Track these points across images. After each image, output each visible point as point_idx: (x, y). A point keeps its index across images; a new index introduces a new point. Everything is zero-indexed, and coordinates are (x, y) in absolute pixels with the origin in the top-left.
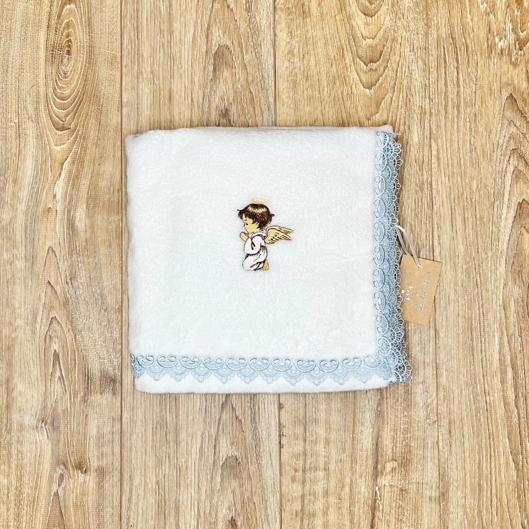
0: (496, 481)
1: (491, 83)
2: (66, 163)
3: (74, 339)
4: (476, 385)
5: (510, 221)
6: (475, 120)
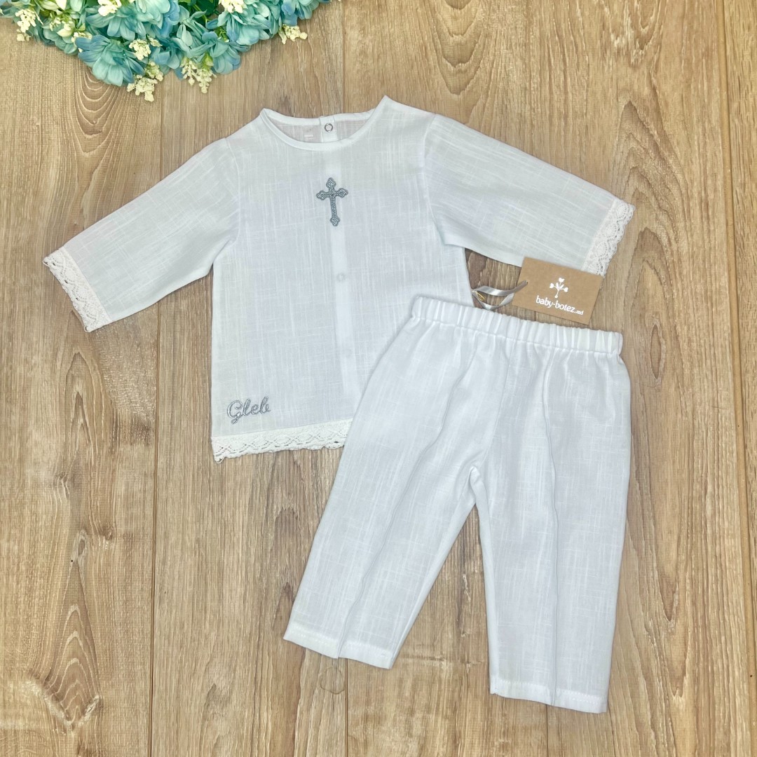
1: (606, 89)
2: (96, 172)
3: (100, 380)
6: (587, 133)
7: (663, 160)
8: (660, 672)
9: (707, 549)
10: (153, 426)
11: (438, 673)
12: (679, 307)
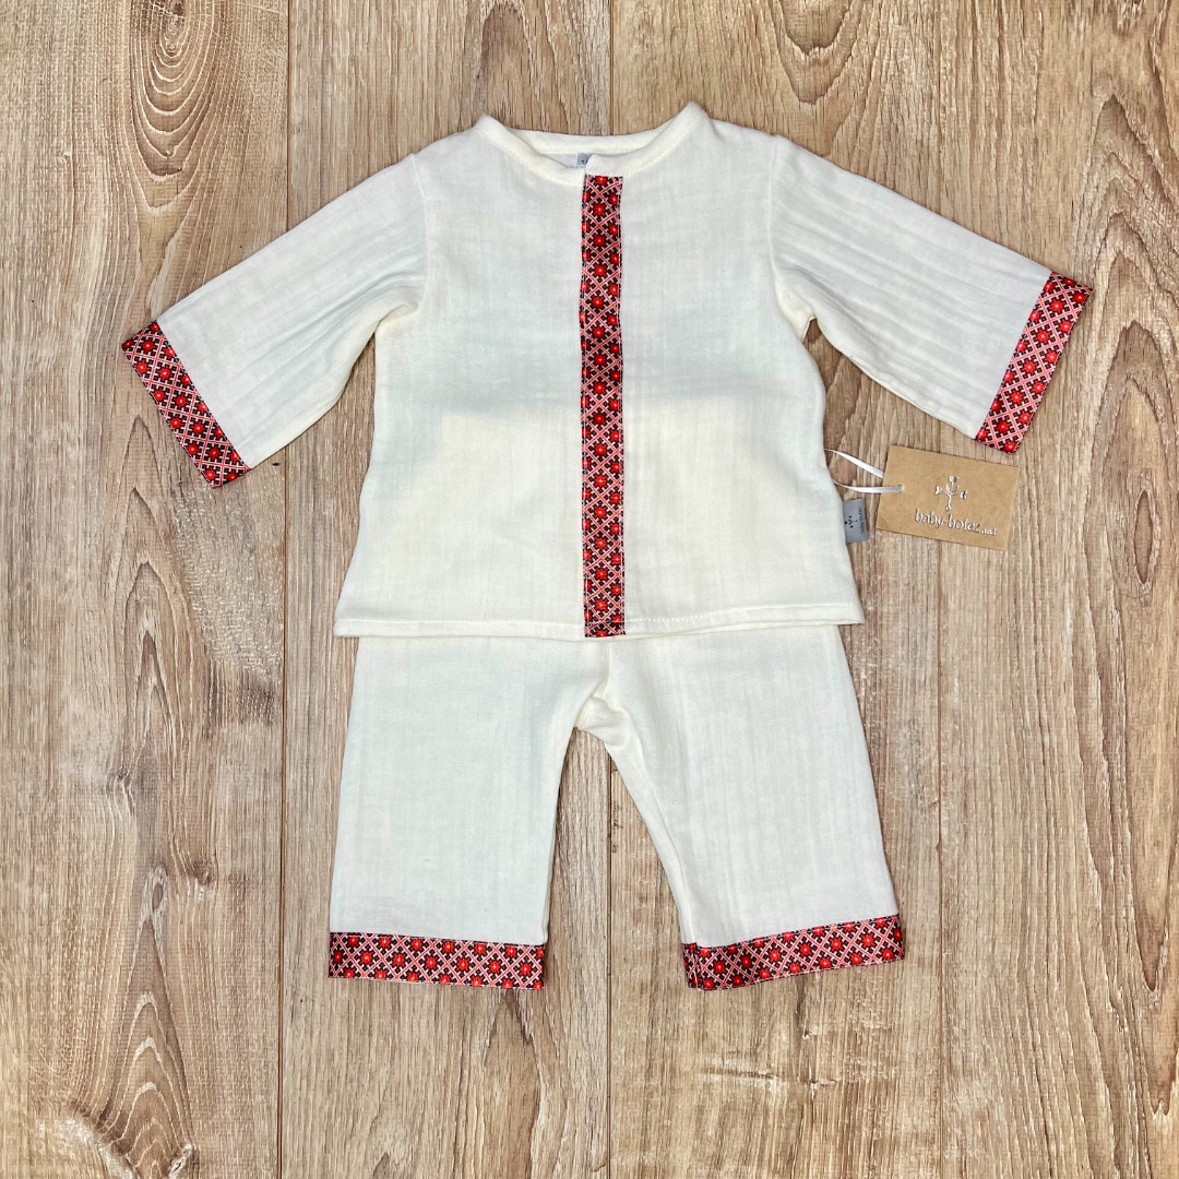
0: (1058, 909)
1: (1072, 73)
2: (172, 243)
3: (186, 611)
4: (1023, 711)
5: (1104, 367)
6: (1035, 152)
7: (1166, 199)
8: (1132, 1075)
10: (278, 690)
11: (763, 1098)
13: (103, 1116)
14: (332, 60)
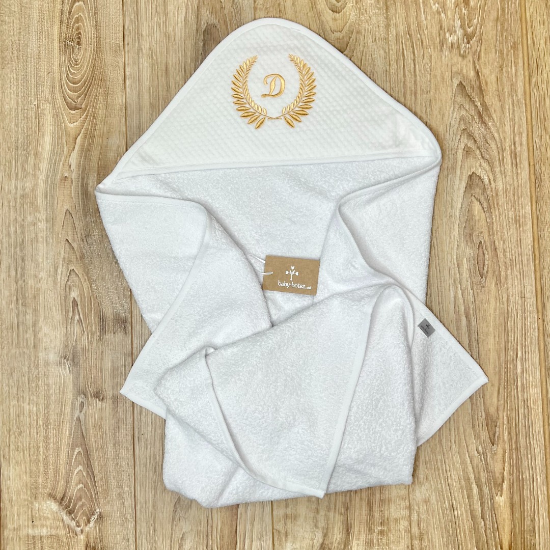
1: (444, 73)
2: (79, 138)
3: (90, 288)
5: (462, 191)
6: (430, 105)
7: (484, 122)
8: (487, 481)
9: (518, 396)
10: (129, 320)
12: (497, 228)
13: (62, 499)
14: (142, 49)
